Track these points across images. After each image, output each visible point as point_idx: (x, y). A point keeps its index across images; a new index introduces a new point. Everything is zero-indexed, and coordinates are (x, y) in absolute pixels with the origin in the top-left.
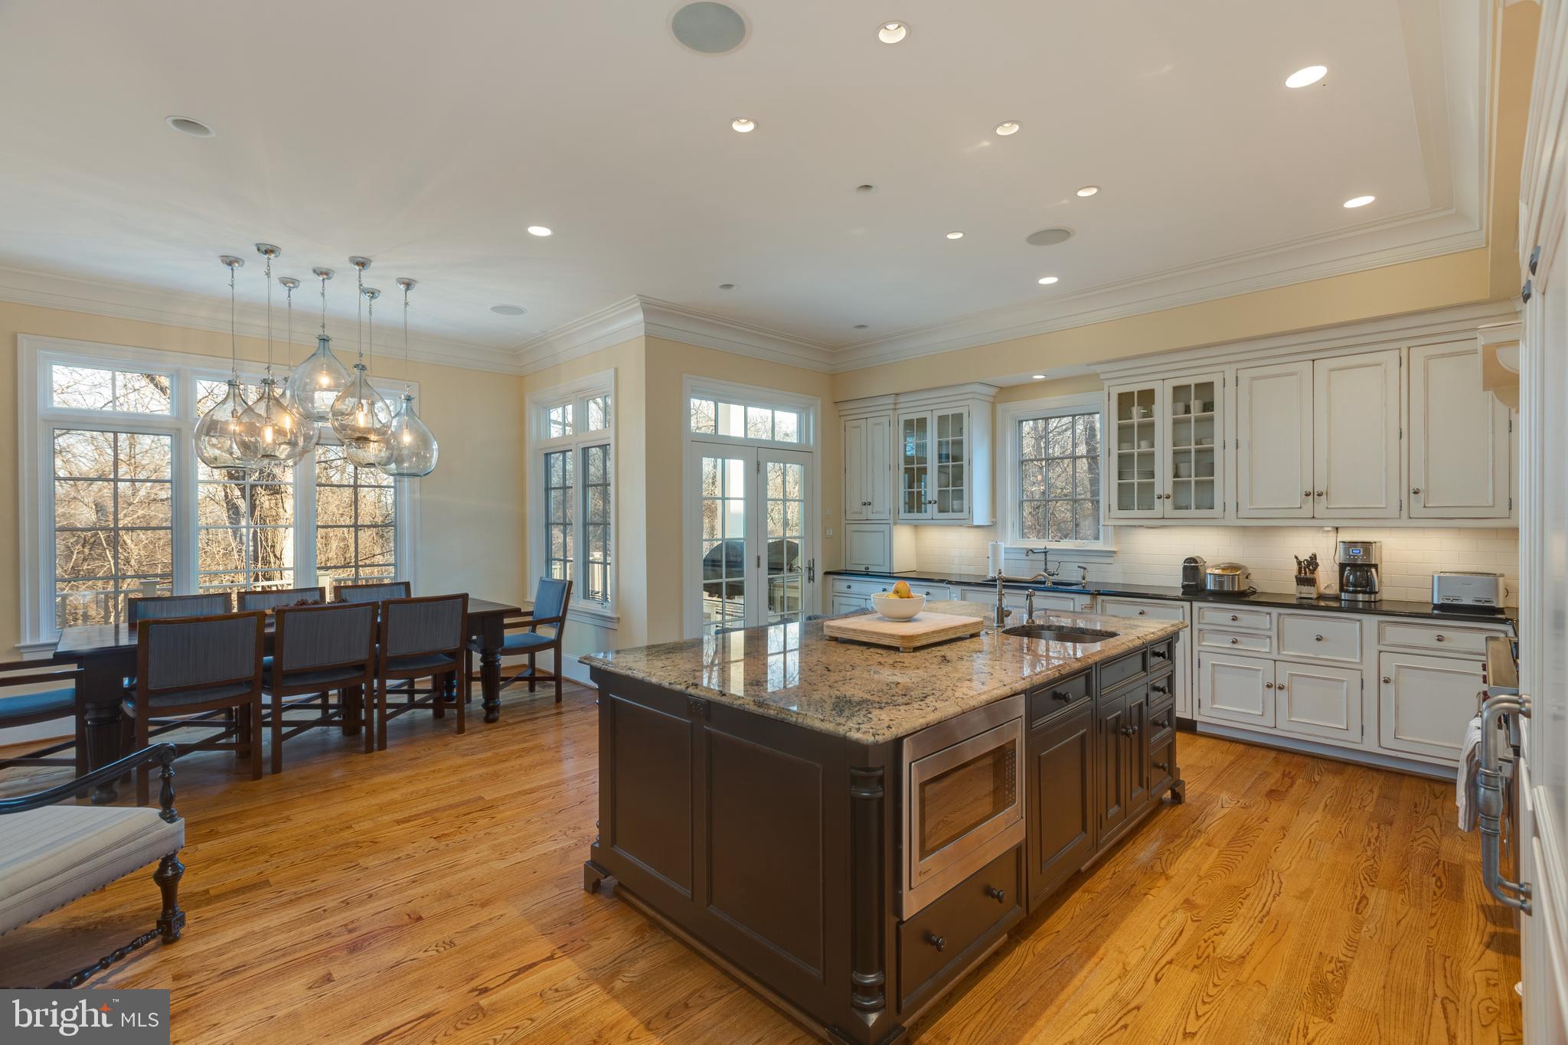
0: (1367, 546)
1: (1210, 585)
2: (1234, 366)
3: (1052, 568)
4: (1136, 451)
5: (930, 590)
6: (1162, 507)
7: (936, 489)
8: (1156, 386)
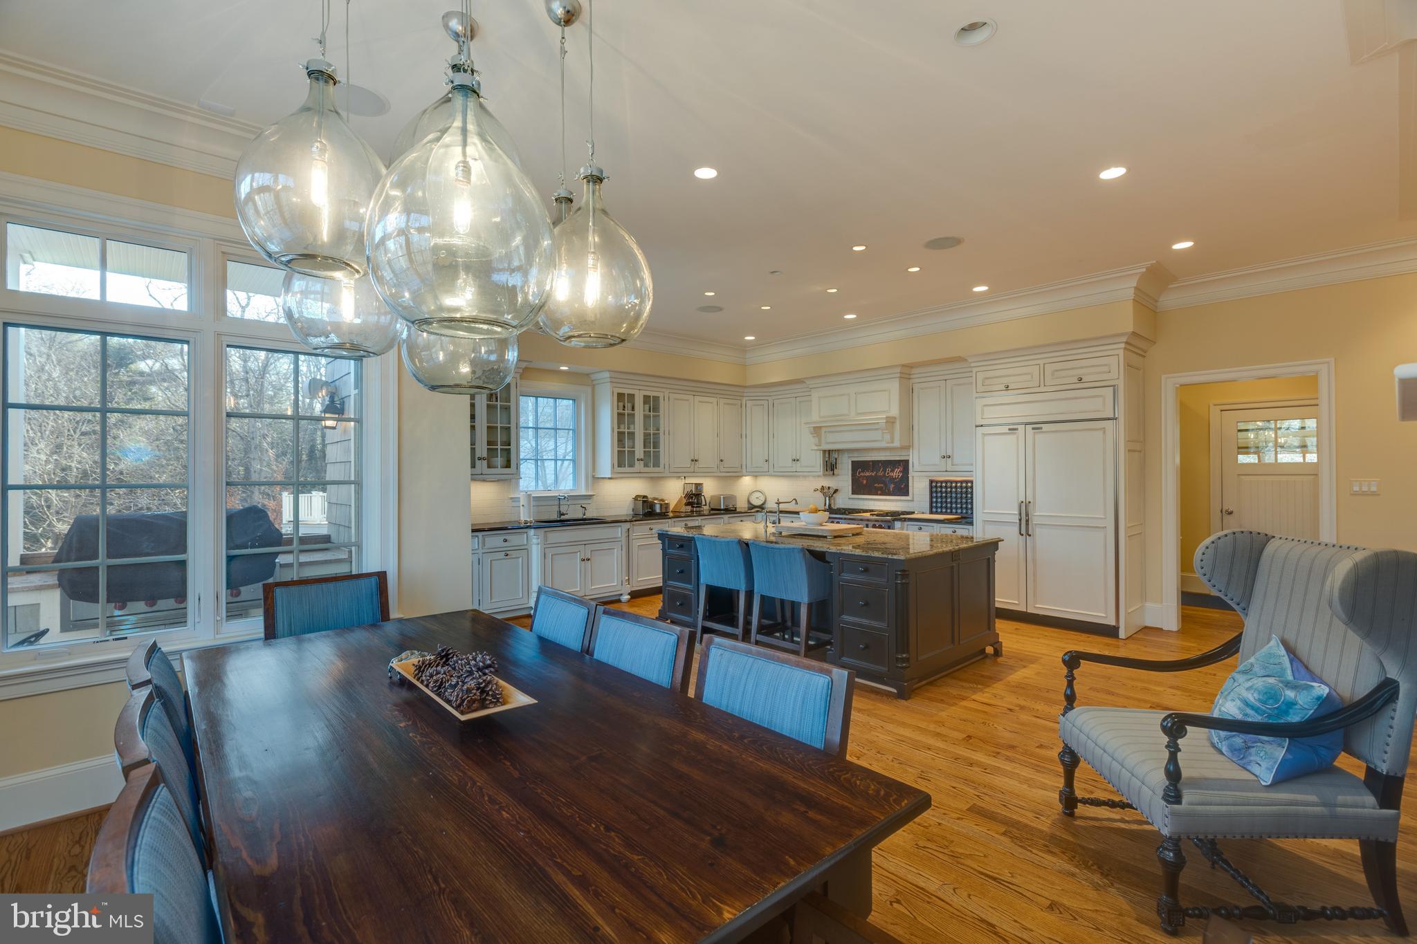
0: (701, 484)
1: (658, 510)
2: (669, 391)
3: (563, 509)
4: (626, 431)
5: (507, 537)
6: (639, 466)
7: (485, 447)
8: (636, 392)
